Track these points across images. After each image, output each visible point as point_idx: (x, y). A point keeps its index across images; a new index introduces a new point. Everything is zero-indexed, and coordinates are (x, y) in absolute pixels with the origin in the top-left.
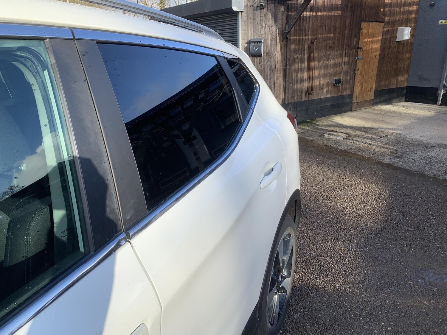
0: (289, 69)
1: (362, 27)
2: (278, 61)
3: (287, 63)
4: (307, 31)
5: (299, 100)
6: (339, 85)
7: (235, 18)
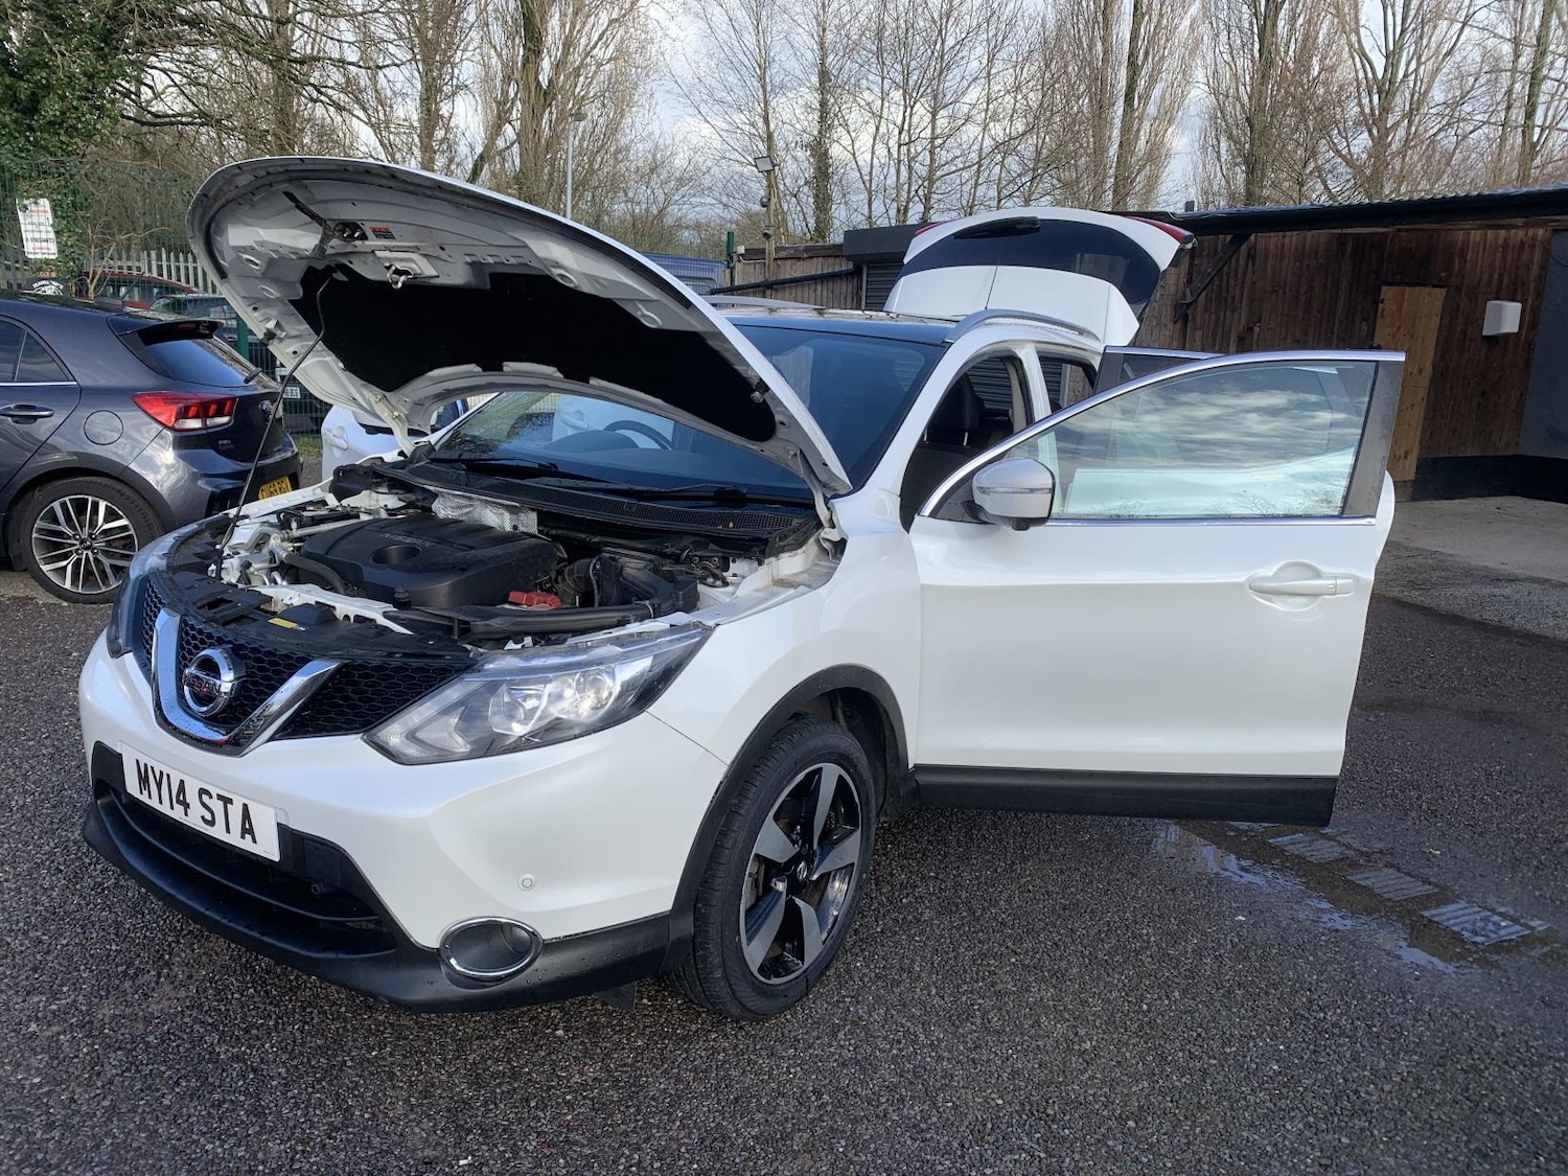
1: (1382, 297)
4: (1237, 302)
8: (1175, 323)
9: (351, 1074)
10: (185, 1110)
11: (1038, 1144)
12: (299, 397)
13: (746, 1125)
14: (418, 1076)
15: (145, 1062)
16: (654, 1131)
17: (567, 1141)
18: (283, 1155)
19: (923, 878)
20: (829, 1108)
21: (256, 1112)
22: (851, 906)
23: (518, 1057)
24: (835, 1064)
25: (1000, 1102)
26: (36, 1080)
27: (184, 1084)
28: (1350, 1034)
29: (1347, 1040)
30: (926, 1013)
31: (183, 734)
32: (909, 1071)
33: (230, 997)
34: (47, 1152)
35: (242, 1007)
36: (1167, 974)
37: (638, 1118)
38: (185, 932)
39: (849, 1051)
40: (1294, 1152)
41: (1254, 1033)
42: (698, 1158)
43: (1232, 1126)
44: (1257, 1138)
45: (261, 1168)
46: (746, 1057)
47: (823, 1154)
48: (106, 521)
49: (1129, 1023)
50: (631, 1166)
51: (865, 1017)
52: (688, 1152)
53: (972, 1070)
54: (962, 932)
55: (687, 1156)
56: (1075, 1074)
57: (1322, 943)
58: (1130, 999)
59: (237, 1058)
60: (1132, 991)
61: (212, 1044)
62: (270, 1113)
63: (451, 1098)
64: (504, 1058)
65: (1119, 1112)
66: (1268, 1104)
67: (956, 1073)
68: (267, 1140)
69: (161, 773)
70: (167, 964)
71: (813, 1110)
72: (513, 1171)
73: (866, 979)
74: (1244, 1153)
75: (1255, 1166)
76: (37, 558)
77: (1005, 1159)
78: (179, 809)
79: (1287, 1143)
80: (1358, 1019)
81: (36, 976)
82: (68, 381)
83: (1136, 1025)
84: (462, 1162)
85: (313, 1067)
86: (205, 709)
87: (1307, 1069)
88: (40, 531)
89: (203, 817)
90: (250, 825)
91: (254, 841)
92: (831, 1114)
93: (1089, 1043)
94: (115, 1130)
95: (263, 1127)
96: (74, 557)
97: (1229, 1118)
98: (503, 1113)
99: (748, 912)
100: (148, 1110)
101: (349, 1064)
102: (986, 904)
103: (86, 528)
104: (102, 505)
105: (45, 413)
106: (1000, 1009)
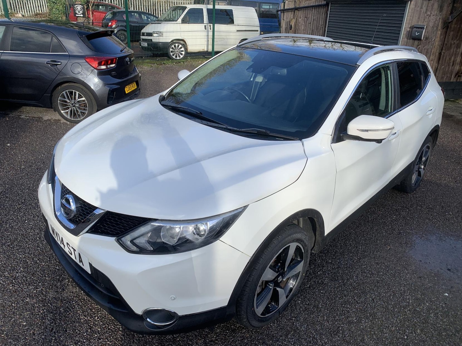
0: (444, 53)
2: (435, 45)
3: (444, 48)
5: (447, 81)
7: (404, 5)
8: (443, 29)
12: (147, 46)
19: (327, 262)
26: (24, 324)
30: (322, 329)
36: (415, 320)
39: (292, 344)
48: (79, 98)
54: (338, 290)
58: (400, 332)
59: (86, 322)
61: (80, 314)
69: (57, 232)
73: (301, 309)
76: (60, 109)
78: (63, 245)
82: (66, 52)
88: (60, 100)
89: (69, 251)
90: (81, 260)
91: (83, 265)
96: (70, 109)
99: (258, 295)
102: (348, 277)
103: (73, 100)
104: (77, 93)
105: (60, 63)
106: (350, 330)
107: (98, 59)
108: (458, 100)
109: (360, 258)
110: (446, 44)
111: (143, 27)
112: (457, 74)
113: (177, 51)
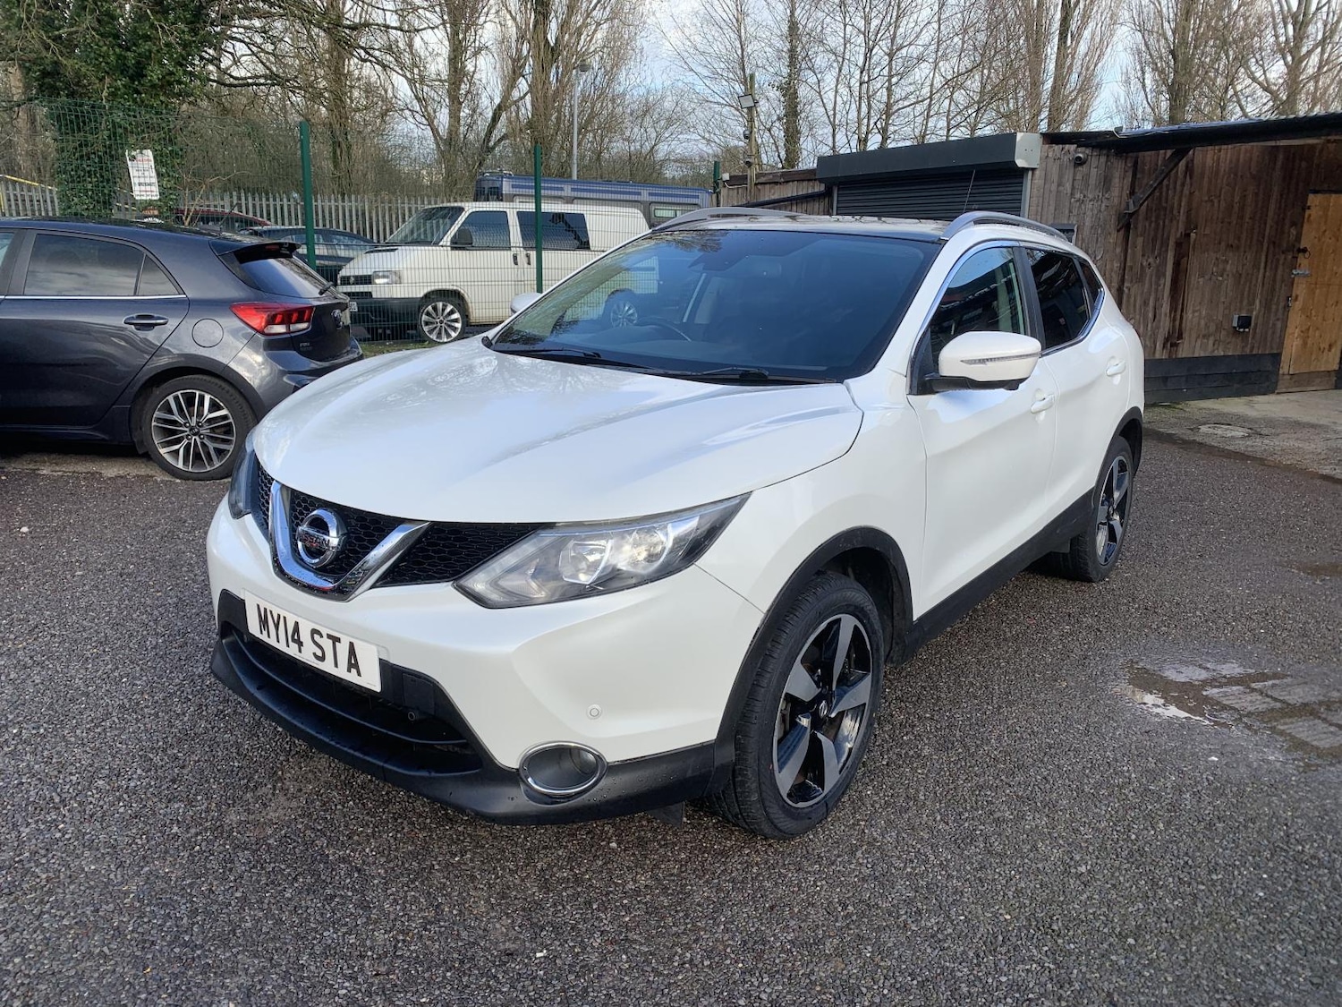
0: (1129, 289)
1: (1309, 204)
2: (1105, 270)
3: (1126, 277)
4: (1175, 212)
6: (1247, 330)
7: (1018, 181)
8: (1118, 231)
9: (438, 877)
10: (303, 902)
11: (1046, 956)
12: (357, 310)
13: (782, 930)
14: (496, 879)
15: (268, 861)
16: (702, 933)
17: (626, 939)
18: (388, 943)
19: (920, 718)
20: (854, 918)
21: (362, 906)
22: (863, 741)
23: (579, 865)
24: (856, 880)
25: (1008, 917)
27: (301, 880)
28: (1329, 865)
29: (1326, 871)
30: (934, 837)
31: (297, 582)
32: (922, 887)
33: (333, 808)
34: (192, 935)
35: (345, 817)
36: (1150, 807)
37: (688, 921)
38: (293, 753)
39: (868, 868)
40: (1286, 971)
41: (1237, 863)
42: (742, 958)
43: (1225, 946)
44: (1250, 957)
45: (369, 953)
46: (777, 871)
47: (853, 958)
48: (210, 411)
49: (1119, 850)
50: (685, 963)
51: (880, 838)
52: (733, 952)
53: (980, 888)
54: (959, 766)
55: (733, 956)
56: (1074, 894)
57: (1293, 783)
58: (1118, 829)
59: (343, 860)
60: (1119, 821)
61: (322, 846)
62: (375, 907)
63: (525, 899)
64: (567, 865)
65: (1118, 930)
66: (1258, 927)
67: (966, 890)
68: (373, 930)
69: (279, 616)
70: (281, 779)
71: (840, 919)
72: (582, 964)
73: (878, 806)
74: (1239, 971)
75: (1251, 983)
76: (156, 442)
77: (1017, 968)
78: (294, 646)
79: (1279, 963)
80: (1335, 852)
81: (176, 786)
82: (179, 294)
83: (1126, 852)
84: (538, 955)
85: (406, 869)
86: (317, 560)
87: (1291, 897)
88: (158, 420)
89: (314, 654)
90: (356, 660)
91: (359, 674)
92: (857, 923)
93: (1084, 867)
94: (247, 918)
95: (368, 918)
96: (185, 442)
97: (1222, 939)
98: (570, 914)
99: (779, 742)
100: (273, 901)
101: (437, 867)
102: (978, 742)
103: (194, 419)
104: (207, 398)
105: (162, 321)
106: (1000, 835)
107: (265, 309)
108: (1179, 404)
109: (1000, 707)
110: (1131, 268)
111: (340, 268)
112: (1167, 340)
113: (441, 322)
